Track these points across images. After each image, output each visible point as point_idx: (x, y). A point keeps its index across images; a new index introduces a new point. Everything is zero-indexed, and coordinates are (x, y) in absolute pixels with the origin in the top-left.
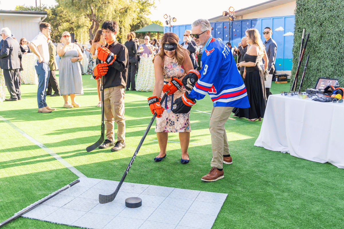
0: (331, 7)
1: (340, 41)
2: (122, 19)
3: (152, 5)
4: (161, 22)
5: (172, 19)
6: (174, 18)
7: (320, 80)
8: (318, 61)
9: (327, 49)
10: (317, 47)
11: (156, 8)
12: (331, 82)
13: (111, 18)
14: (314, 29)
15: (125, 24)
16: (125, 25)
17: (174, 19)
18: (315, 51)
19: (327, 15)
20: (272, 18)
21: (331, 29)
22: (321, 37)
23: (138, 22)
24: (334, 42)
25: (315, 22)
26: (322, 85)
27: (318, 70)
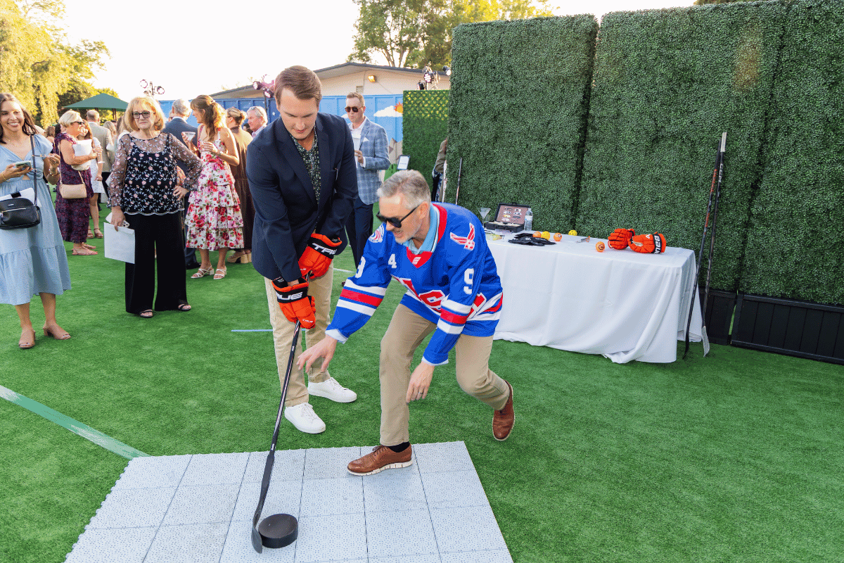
0: (512, 90)
1: (527, 145)
2: (40, 83)
3: (95, 60)
4: (115, 91)
5: (156, 89)
6: (159, 88)
7: (502, 207)
8: (492, 176)
9: (507, 157)
10: (490, 154)
11: (103, 67)
12: (520, 210)
13: (16, 79)
14: (484, 124)
15: (47, 92)
16: (47, 94)
17: (161, 90)
18: (486, 159)
19: (505, 103)
20: (336, 98)
21: (512, 125)
22: (496, 138)
23: (70, 90)
24: (517, 148)
25: (485, 113)
26: (505, 216)
27: (491, 190)
